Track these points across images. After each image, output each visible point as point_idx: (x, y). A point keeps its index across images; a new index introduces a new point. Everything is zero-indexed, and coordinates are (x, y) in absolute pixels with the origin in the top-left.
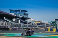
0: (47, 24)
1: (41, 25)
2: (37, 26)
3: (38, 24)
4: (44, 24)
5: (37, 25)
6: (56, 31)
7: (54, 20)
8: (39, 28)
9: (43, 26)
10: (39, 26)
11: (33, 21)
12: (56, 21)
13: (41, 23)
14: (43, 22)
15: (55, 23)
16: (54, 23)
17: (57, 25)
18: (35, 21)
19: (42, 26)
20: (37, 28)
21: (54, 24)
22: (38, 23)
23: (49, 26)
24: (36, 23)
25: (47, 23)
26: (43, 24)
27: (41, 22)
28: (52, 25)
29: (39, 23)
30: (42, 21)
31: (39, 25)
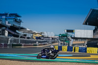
0: (52, 38)
1: (42, 39)
2: (35, 42)
3: (37, 38)
4: (47, 37)
5: (35, 40)
6: (68, 51)
7: (64, 32)
8: (39, 45)
9: (46, 41)
10: (39, 42)
11: (30, 32)
12: (68, 33)
13: (43, 36)
14: (46, 34)
15: (66, 36)
16: (64, 36)
17: (69, 39)
20: (36, 45)
21: (65, 38)
22: (38, 35)
23: (56, 42)
24: (34, 35)
25: (53, 37)
26: (46, 37)
27: (43, 34)
29: (40, 36)
30: (45, 33)
31: (39, 40)
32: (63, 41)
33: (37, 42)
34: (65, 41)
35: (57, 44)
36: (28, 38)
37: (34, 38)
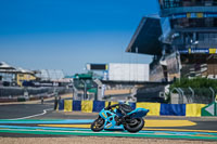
0: (60, 83)
1: (37, 86)
2: (22, 93)
3: (26, 84)
4: (49, 82)
5: (22, 88)
6: (94, 110)
7: (85, 69)
8: (31, 99)
9: (47, 91)
10: (31, 93)
12: (95, 72)
13: (38, 80)
14: (45, 75)
15: (90, 78)
16: (85, 79)
17: (96, 86)
18: (16, 73)
19: (42, 91)
20: (24, 100)
22: (28, 78)
23: (68, 92)
24: (19, 78)
25: (61, 80)
26: (45, 82)
27: (38, 75)
28: (79, 89)
29: (32, 78)
30: (43, 71)
31: (30, 88)
32: (83, 89)
33: (26, 94)
34: (88, 89)
35: (70, 96)
36: (6, 84)
37: (19, 83)
